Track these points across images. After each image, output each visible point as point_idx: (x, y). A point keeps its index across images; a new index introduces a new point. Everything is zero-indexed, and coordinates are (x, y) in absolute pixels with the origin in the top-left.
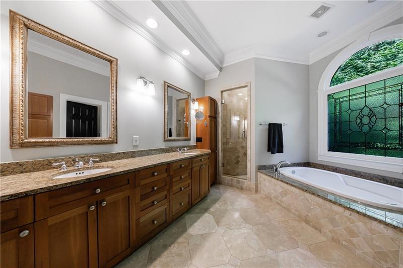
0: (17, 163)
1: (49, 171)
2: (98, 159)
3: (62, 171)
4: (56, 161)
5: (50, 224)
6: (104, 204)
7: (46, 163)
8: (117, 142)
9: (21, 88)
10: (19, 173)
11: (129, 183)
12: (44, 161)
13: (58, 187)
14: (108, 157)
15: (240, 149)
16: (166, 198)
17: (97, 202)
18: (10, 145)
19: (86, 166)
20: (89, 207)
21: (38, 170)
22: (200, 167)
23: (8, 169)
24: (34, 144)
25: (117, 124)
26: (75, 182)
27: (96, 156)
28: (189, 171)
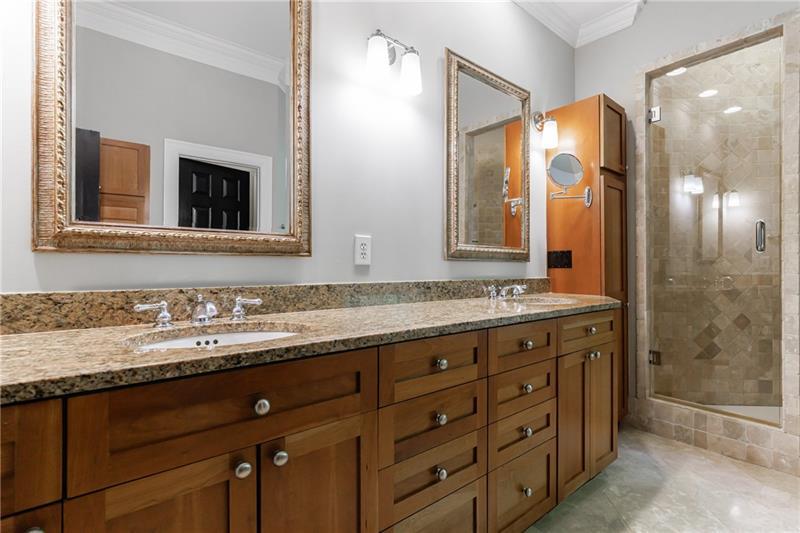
0: (48, 297)
1: (127, 327)
2: (258, 301)
3: (159, 329)
4: (145, 299)
5: (111, 512)
6: (282, 458)
7: (119, 301)
8: (309, 251)
9: (59, 66)
10: (51, 329)
11: (358, 390)
12: (114, 295)
13: (139, 378)
14: (285, 299)
15: (721, 302)
16: (475, 460)
17: (258, 447)
18: (33, 241)
19: (225, 321)
20: (234, 464)
21: (98, 323)
22: (586, 356)
23: (26, 313)
24: (91, 242)
25: (309, 191)
26: (192, 364)
27: (251, 291)
28: (549, 366)
